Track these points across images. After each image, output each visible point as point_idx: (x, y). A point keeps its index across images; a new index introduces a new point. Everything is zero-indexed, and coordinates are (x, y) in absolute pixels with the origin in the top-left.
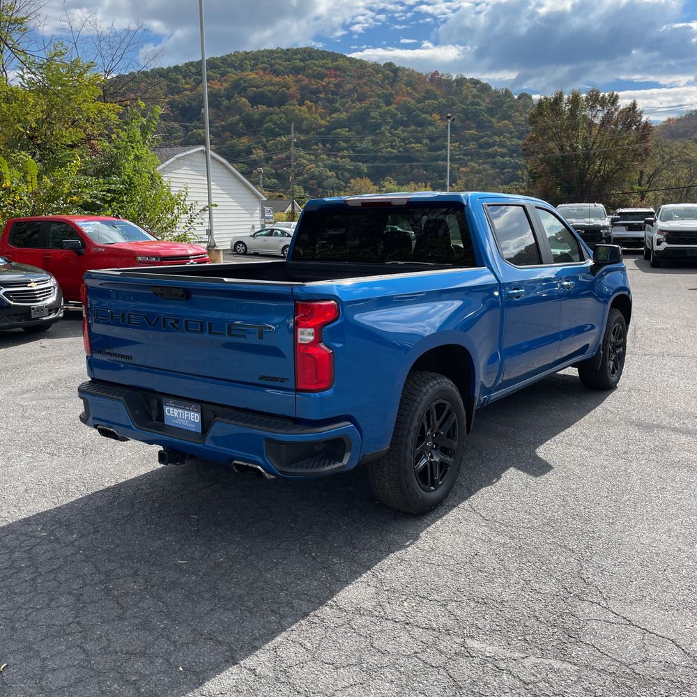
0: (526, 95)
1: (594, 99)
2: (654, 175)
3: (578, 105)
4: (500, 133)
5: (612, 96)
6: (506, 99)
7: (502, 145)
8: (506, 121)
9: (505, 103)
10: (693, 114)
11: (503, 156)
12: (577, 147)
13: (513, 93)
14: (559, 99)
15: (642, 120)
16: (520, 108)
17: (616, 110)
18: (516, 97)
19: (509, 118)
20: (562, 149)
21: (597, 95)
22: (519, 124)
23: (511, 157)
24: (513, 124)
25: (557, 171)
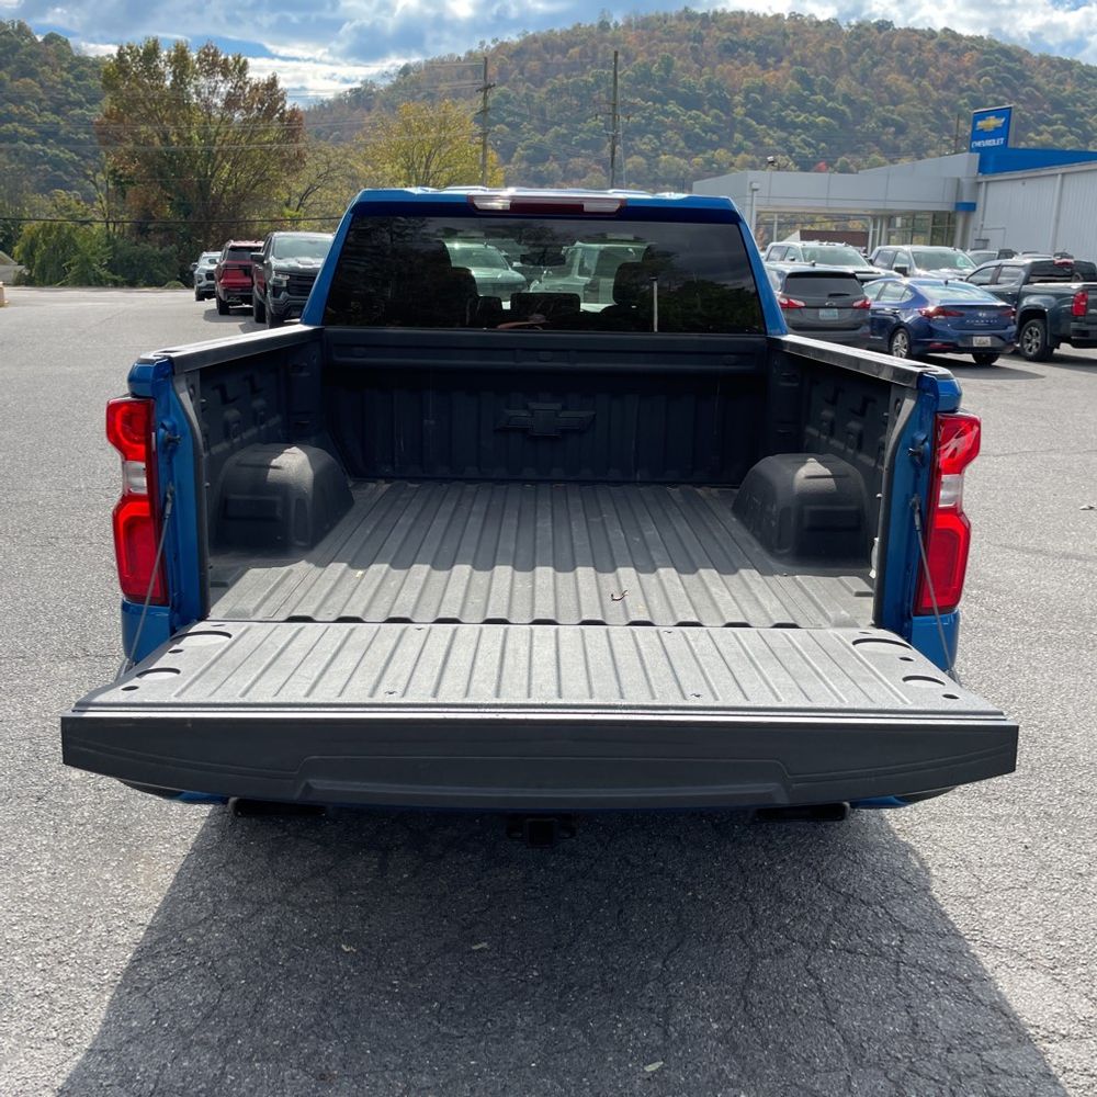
0: (57, 37)
1: (213, 62)
2: (306, 194)
3: (185, 67)
4: (19, 100)
5: (238, 61)
6: (23, 40)
7: (24, 120)
8: (29, 80)
9: (22, 47)
10: (326, 105)
11: (30, 140)
12: (191, 138)
13: (32, 31)
14: (151, 52)
15: (287, 107)
16: (52, 60)
17: (246, 83)
18: (40, 39)
19: (32, 74)
20: (165, 138)
21: (215, 54)
22: (53, 88)
23: (45, 143)
24: (42, 86)
25: (161, 175)
